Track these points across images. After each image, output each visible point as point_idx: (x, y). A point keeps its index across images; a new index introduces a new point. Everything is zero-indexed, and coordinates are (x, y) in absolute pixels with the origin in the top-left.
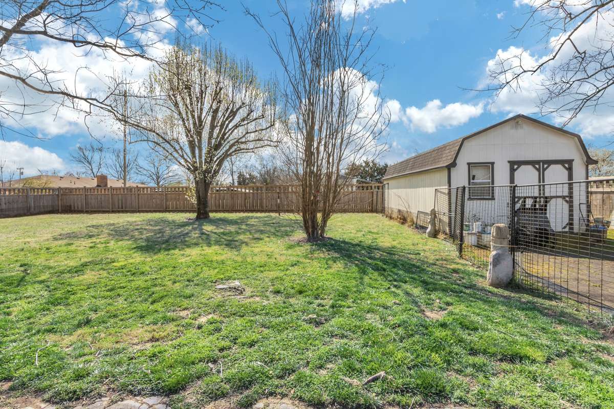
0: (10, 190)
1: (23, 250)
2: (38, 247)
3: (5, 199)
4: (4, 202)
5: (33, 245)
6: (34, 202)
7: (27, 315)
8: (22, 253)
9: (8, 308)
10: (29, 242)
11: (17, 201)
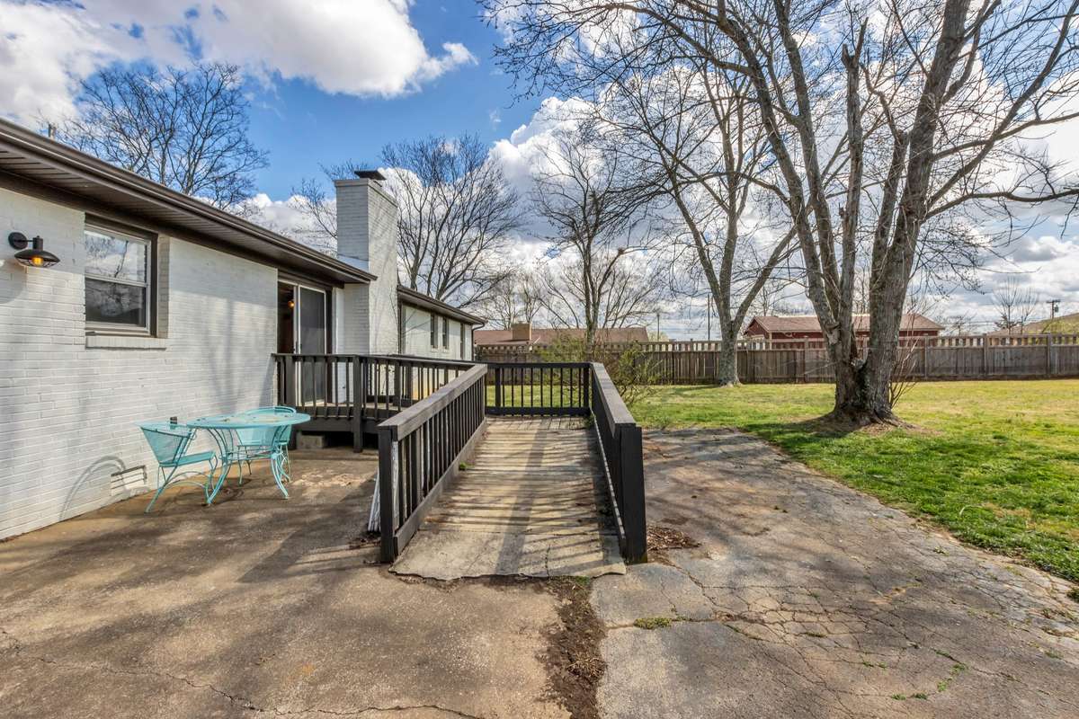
0: (1019, 340)
1: (1009, 422)
2: (1033, 421)
3: (1011, 352)
4: (1009, 357)
5: (1026, 419)
6: (1060, 357)
7: (975, 481)
8: (1008, 425)
9: (960, 470)
10: (1024, 415)
11: (1030, 356)
